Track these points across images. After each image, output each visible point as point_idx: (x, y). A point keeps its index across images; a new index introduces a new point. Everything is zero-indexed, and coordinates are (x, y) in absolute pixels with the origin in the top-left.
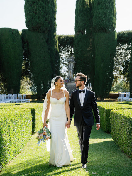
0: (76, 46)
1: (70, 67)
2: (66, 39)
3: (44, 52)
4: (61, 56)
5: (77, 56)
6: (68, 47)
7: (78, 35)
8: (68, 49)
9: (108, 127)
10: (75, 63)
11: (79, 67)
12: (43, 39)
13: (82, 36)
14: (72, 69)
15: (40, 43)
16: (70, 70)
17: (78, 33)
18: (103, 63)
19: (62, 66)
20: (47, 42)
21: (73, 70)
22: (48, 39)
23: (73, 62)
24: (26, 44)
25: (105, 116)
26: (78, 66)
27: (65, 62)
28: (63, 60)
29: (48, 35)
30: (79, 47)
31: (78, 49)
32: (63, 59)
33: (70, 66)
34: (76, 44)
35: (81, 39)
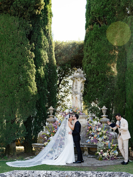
0: (87, 50)
1: (76, 88)
3: (21, 54)
7: (91, 30)
10: (85, 79)
12: (19, 28)
14: (79, 92)
16: (76, 93)
17: (90, 27)
23: (81, 78)
30: (93, 50)
31: (91, 54)
33: (76, 85)
34: (87, 47)
35: (96, 33)
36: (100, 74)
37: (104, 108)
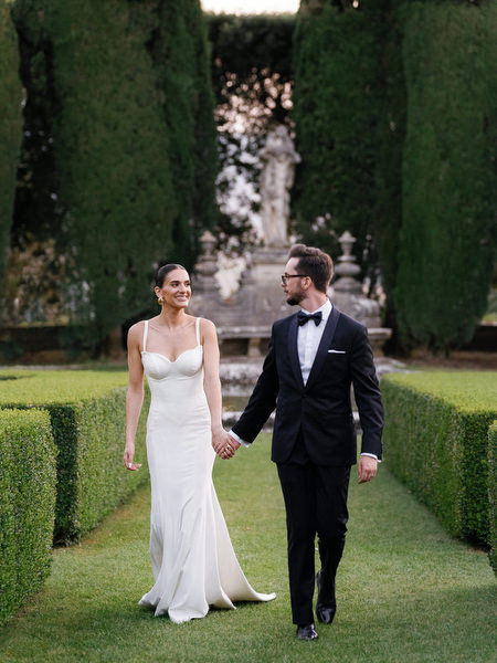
0: (303, 72)
1: (273, 183)
2: (249, 36)
3: (137, 99)
4: (223, 121)
5: (307, 124)
6: (261, 79)
7: (318, 12)
8: (262, 86)
9: (475, 512)
10: (298, 158)
11: (318, 182)
12: (128, 30)
13: (337, 18)
14: (280, 190)
15: (112, 53)
16: (272, 197)
18: (446, 165)
19: (229, 178)
20: (150, 45)
21: (287, 197)
22: (156, 33)
23: (288, 155)
24: (40, 56)
25: (456, 450)
26: (315, 176)
27: (246, 158)
28: (233, 148)
29: (158, 11)
30: (320, 77)
31: (315, 88)
32: (237, 143)
33: (273, 175)
34: (304, 61)
35: (329, 32)
36: (337, 147)
37: (347, 238)
